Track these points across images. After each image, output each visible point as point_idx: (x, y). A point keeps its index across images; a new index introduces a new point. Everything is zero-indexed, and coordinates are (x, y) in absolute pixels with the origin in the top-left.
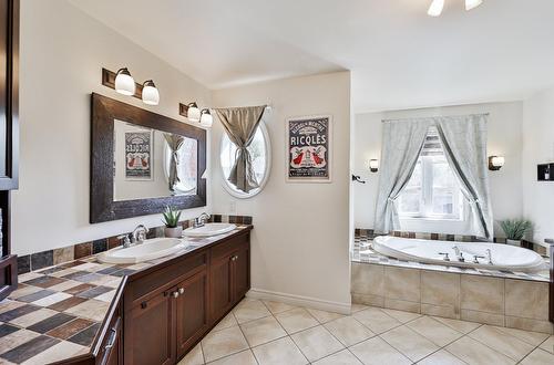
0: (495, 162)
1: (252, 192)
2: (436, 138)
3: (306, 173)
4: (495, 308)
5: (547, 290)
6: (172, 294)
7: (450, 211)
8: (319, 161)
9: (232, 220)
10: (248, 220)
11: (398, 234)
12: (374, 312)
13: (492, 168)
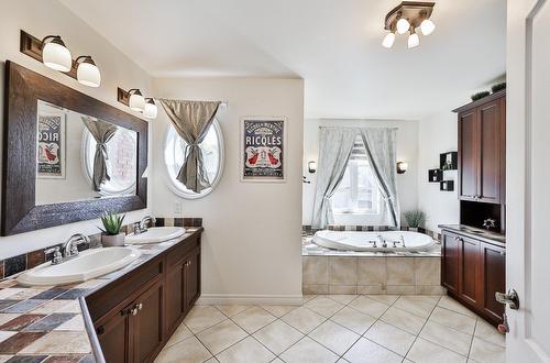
0: (402, 167)
1: (204, 192)
2: (361, 145)
3: (262, 173)
4: (409, 281)
5: (439, 263)
6: (129, 312)
7: (370, 207)
8: (274, 161)
9: (178, 223)
10: (197, 222)
11: (332, 228)
12: (322, 299)
13: (400, 172)
